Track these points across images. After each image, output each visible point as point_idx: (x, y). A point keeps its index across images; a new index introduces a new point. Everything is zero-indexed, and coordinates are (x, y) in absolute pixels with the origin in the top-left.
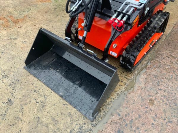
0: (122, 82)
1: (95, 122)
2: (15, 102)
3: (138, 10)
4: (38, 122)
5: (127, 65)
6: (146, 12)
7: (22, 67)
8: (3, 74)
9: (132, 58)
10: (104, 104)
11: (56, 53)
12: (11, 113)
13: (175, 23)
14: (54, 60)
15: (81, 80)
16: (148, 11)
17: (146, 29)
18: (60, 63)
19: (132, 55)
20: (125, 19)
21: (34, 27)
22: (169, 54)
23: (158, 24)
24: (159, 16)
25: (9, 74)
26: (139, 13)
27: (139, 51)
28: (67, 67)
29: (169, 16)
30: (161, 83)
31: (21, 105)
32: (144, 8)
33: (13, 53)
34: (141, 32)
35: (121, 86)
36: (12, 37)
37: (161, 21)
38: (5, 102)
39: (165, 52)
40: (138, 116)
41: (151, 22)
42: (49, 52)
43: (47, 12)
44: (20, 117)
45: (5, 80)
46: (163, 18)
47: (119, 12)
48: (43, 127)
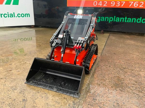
0: (86, 79)
1: (80, 98)
2: (28, 100)
3: (85, 41)
4: (48, 105)
5: (86, 69)
6: (88, 43)
7: (24, 83)
8: (12, 88)
9: (88, 65)
10: (81, 90)
11: (43, 72)
12: (28, 105)
13: (101, 52)
14: (43, 76)
15: (64, 82)
16: (89, 42)
17: (89, 52)
18: (48, 76)
19: (87, 63)
20: (81, 45)
21: (21, 63)
22: (104, 64)
23: (94, 50)
24: (93, 46)
25: (16, 88)
26: (86, 43)
27: (90, 61)
28: (53, 77)
29: (97, 46)
30: (105, 77)
31: (33, 100)
32: (87, 41)
33: (13, 78)
34: (88, 52)
35: (86, 81)
36: (8, 70)
37: (95, 48)
38: (22, 101)
39: (102, 64)
40: (100, 91)
41: (91, 49)
42: (38, 72)
43: (25, 55)
44: (35, 105)
45: (16, 91)
46: (96, 47)
47: (77, 43)
48: (52, 107)
